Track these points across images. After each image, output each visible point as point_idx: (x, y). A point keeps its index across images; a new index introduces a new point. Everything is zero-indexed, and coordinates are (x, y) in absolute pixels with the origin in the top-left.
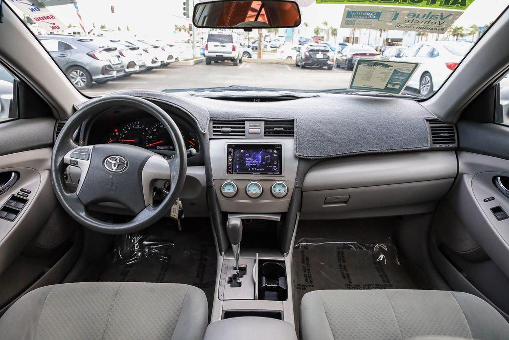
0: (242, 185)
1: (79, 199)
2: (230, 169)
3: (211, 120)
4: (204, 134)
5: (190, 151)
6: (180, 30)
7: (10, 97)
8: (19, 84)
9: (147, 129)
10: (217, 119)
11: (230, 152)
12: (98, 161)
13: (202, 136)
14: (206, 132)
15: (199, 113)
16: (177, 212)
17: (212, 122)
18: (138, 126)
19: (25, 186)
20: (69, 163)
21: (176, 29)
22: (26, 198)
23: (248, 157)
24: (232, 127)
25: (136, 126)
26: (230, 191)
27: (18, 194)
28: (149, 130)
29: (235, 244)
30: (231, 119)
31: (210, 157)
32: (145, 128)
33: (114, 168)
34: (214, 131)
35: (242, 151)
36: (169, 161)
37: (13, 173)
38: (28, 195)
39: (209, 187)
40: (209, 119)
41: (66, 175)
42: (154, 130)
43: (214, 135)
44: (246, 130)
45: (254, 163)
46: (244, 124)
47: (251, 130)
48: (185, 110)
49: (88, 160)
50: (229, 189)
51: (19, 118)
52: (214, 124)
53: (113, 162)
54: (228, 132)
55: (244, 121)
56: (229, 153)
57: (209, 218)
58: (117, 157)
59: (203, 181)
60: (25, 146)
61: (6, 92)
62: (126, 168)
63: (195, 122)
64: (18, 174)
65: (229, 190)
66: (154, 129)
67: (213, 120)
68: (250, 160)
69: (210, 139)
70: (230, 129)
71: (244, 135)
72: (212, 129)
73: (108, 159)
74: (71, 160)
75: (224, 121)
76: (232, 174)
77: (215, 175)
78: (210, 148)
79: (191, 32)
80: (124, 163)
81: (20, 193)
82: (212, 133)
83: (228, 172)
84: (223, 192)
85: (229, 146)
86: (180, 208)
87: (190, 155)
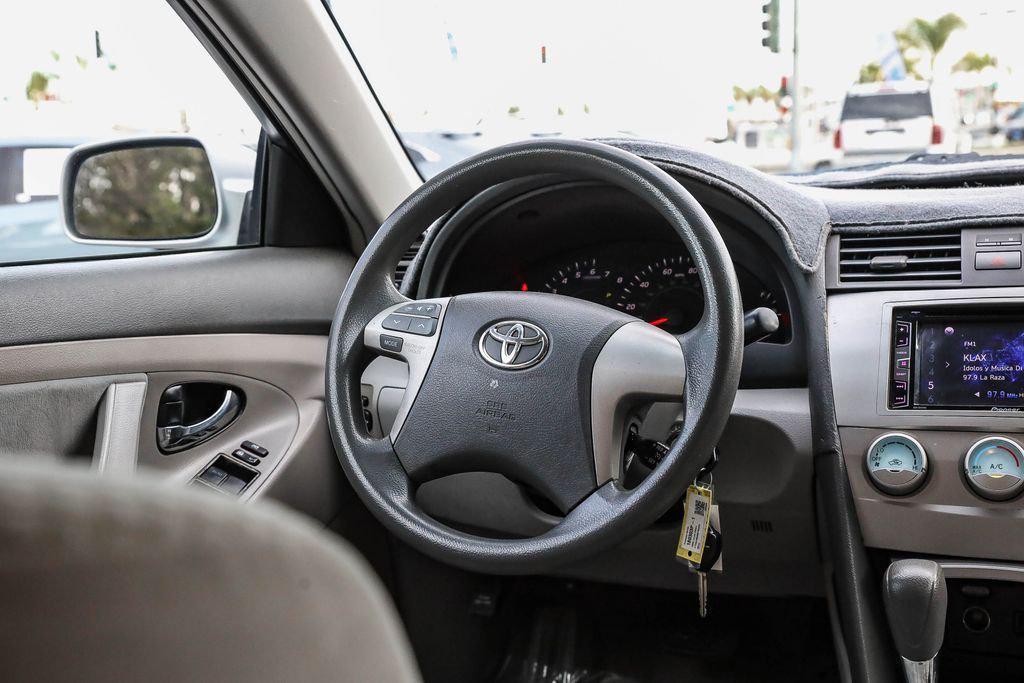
0: (946, 450)
1: (394, 457)
2: (902, 393)
3: (832, 234)
4: (808, 275)
5: (757, 318)
6: (749, 99)
7: (248, 185)
8: (273, 142)
9: (620, 280)
10: (857, 228)
11: (905, 335)
12: (461, 337)
13: (800, 280)
14: (818, 266)
15: (795, 210)
16: (702, 539)
17: (837, 241)
18: (592, 272)
19: (256, 434)
20: (377, 345)
21: (737, 97)
22: (253, 469)
23: (973, 351)
24: (910, 254)
25: (585, 271)
26: (901, 468)
27: (234, 454)
28: (625, 284)
29: (920, 657)
30: (906, 227)
31: (826, 350)
32: (613, 277)
33: (507, 359)
34: (844, 269)
35: (949, 329)
36: (684, 338)
37: (229, 393)
38: (258, 462)
39: (823, 452)
40: (828, 229)
41: (370, 417)
42: (643, 285)
43: (843, 280)
44: (964, 259)
45: (997, 373)
46: (958, 241)
47: (984, 258)
48: (743, 195)
49: (432, 334)
50: (896, 462)
51: (262, 245)
52: (843, 245)
53: (506, 339)
54: (897, 268)
55: (957, 229)
56: (898, 337)
57: (822, 602)
58: (519, 325)
59: (800, 434)
60: (267, 318)
61: (238, 175)
62: (540, 359)
63: (777, 234)
64: (240, 394)
65: (896, 464)
66: (643, 279)
67: (843, 235)
68: (978, 363)
69: (831, 292)
70: (902, 260)
71: (958, 277)
72: (837, 263)
73: (492, 330)
74: (383, 338)
75: (883, 234)
76: (911, 407)
77: (844, 411)
78: (830, 322)
79: (786, 102)
80: (537, 342)
81: (240, 453)
82: (837, 274)
83: (893, 402)
84: (873, 469)
85: (899, 313)
86: (711, 527)
87: (755, 332)
